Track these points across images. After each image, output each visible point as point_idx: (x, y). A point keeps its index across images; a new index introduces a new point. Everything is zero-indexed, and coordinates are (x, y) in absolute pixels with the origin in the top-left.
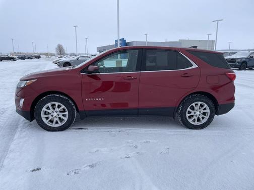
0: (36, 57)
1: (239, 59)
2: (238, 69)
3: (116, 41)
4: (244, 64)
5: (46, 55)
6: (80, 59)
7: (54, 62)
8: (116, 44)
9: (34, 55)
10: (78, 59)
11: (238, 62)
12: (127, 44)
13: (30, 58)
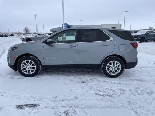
0: (10, 35)
1: (140, 35)
2: (139, 41)
3: (62, 25)
4: (143, 39)
5: (18, 34)
6: (38, 36)
7: (20, 38)
8: (63, 27)
9: (9, 34)
10: (36, 36)
11: (140, 38)
12: (69, 27)
13: (6, 36)
